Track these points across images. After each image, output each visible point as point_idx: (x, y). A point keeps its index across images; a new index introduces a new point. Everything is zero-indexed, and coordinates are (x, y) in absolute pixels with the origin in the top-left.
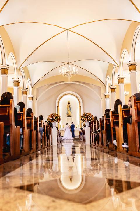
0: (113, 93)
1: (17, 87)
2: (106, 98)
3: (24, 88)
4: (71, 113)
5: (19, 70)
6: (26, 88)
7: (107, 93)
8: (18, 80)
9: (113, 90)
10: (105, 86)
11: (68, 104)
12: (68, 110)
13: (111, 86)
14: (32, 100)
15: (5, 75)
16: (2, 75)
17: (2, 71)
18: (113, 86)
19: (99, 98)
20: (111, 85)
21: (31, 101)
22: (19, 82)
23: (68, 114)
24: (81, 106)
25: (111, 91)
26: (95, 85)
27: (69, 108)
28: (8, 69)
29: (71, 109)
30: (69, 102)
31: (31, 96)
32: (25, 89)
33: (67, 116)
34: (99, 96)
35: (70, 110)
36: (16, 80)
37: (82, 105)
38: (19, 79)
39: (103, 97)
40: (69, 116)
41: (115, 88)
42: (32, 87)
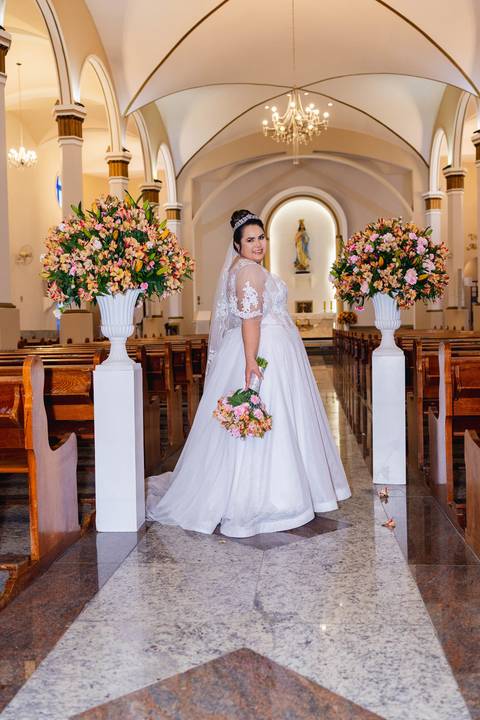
0: (455, 192)
1: (121, 181)
2: (428, 207)
3: (149, 179)
5: (126, 117)
6: (156, 181)
7: (434, 192)
8: (122, 153)
9: (454, 181)
10: (429, 167)
11: (300, 229)
12: (299, 249)
13: (449, 167)
14: (178, 217)
15: (71, 141)
16: (61, 142)
17: (60, 126)
18: (455, 170)
19: (405, 209)
20: (449, 163)
21: (175, 222)
22: (127, 163)
23: (297, 263)
24: (341, 237)
25: (449, 187)
26: (390, 164)
27: (300, 243)
28: (82, 120)
29: (309, 248)
30: (301, 222)
31: (174, 204)
32: (150, 184)
33: (296, 270)
34: (403, 201)
35: (305, 250)
36: (117, 154)
37: (344, 233)
38: (124, 150)
39: (419, 204)
40: (302, 269)
41: (462, 176)
42: (177, 173)
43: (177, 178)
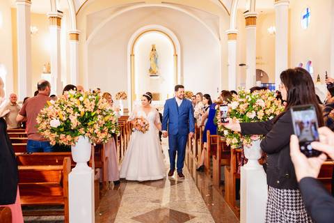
0: (250, 27)
1: (24, 3)
2: (229, 39)
4: (157, 69)
6: (59, 11)
7: (232, 30)
9: (250, 20)
10: (230, 15)
11: (152, 50)
12: (152, 62)
13: (247, 12)
14: (77, 39)
18: (251, 13)
19: (214, 39)
20: (248, 9)
21: (75, 42)
23: (151, 70)
24: (177, 56)
25: (247, 24)
27: (153, 58)
30: (153, 46)
31: (75, 31)
32: (55, 13)
33: (150, 74)
35: (156, 62)
37: (179, 53)
40: (153, 74)
41: (255, 17)
42: (77, 11)
43: (76, 14)
